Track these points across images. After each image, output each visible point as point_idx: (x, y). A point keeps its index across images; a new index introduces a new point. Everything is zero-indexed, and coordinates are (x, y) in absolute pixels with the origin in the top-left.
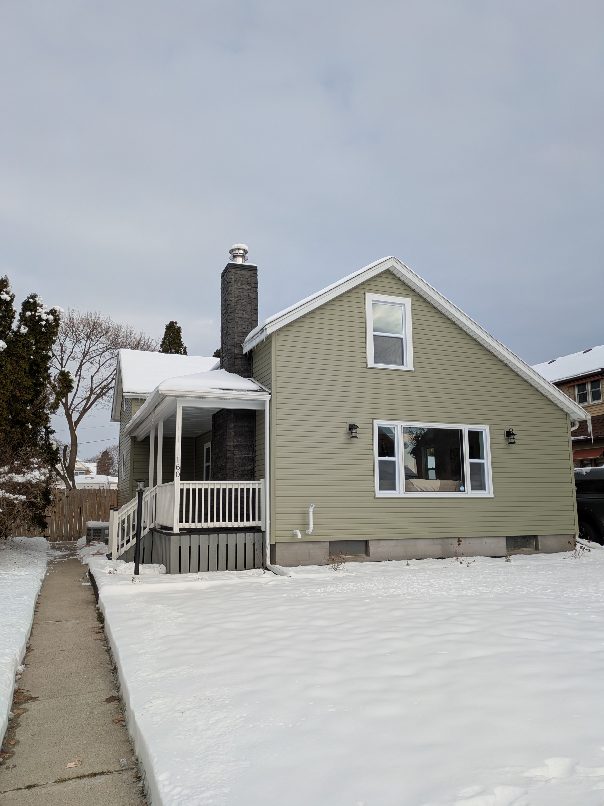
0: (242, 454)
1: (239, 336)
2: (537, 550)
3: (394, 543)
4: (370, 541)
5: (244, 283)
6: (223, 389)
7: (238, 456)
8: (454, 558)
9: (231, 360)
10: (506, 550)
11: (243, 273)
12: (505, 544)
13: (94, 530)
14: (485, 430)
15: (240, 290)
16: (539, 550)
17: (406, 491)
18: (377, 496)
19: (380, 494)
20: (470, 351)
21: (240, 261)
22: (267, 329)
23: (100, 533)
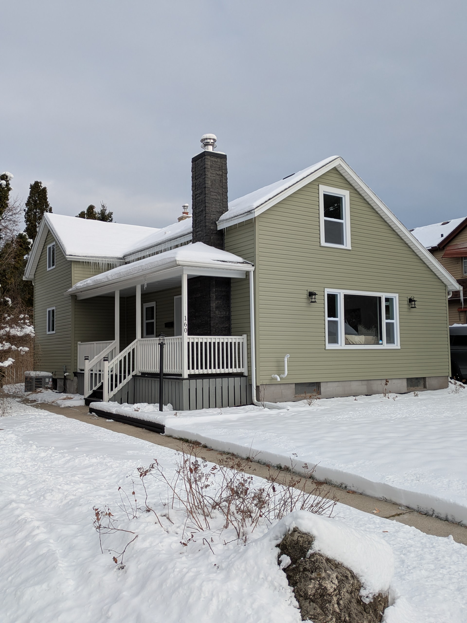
0: (221, 314)
1: (214, 215)
2: (425, 388)
3: (336, 384)
4: (321, 383)
5: (217, 169)
6: (222, 261)
7: (219, 316)
8: (382, 395)
9: (209, 235)
10: (406, 389)
11: (216, 160)
12: (406, 384)
13: (36, 379)
14: (395, 297)
15: (215, 175)
16: (426, 388)
17: (345, 344)
18: (327, 348)
19: (329, 346)
20: (387, 235)
21: (210, 149)
22: (255, 213)
23: (41, 382)
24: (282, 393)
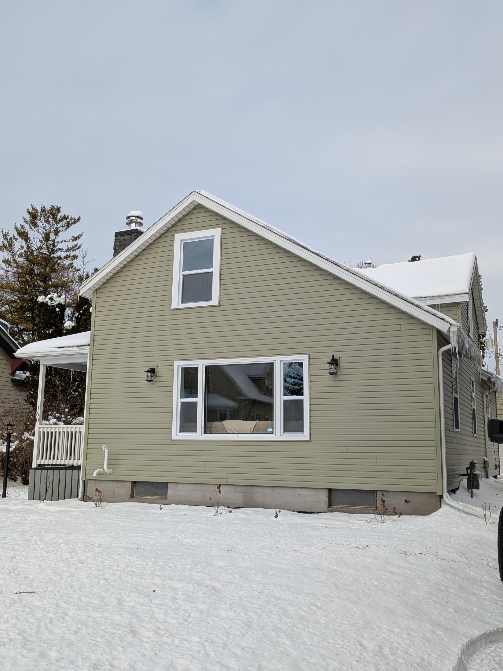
3: (192, 487)
4: (169, 484)
6: (59, 348)
10: (327, 506)
12: (326, 498)
14: (305, 360)
17: (204, 433)
18: (173, 438)
19: (178, 436)
21: (132, 227)
24: (114, 491)
